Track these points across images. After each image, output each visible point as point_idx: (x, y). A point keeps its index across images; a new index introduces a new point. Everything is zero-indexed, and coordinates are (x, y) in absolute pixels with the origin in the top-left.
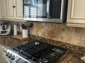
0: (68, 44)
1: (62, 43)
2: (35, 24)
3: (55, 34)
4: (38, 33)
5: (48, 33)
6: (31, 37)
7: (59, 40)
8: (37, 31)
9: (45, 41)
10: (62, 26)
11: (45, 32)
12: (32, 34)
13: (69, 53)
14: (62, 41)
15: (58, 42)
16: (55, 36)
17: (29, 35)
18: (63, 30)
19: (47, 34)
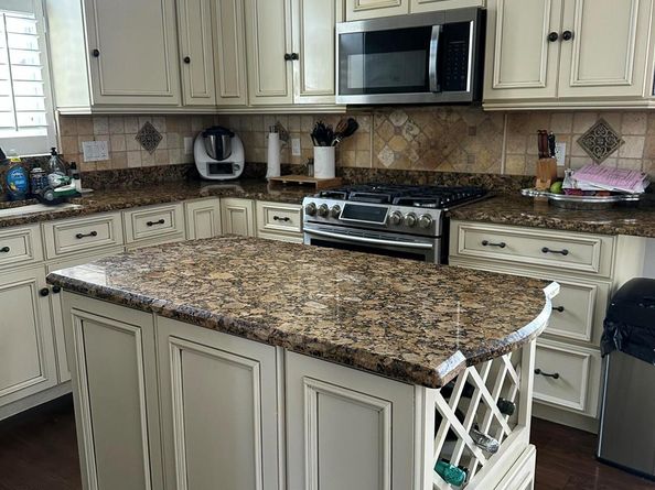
0: (490, 176)
1: (470, 175)
2: (364, 124)
3: (446, 152)
4: (380, 156)
5: (419, 152)
6: (348, 177)
7: (460, 167)
8: (376, 150)
9: (408, 182)
10: (470, 120)
11: (408, 150)
12: (352, 165)
13: (489, 198)
14: (469, 171)
15: (457, 174)
16: (446, 157)
17: (339, 171)
18: (473, 132)
19: (415, 154)
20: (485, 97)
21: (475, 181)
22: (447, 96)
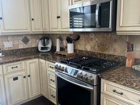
0: (122, 57)
1: (114, 56)
3: (107, 47)
4: (86, 47)
6: (77, 53)
7: (111, 53)
8: (86, 45)
9: (94, 56)
11: (95, 46)
12: (79, 49)
14: (114, 54)
15: (110, 55)
16: (107, 49)
17: (75, 50)
19: (97, 47)
20: (117, 30)
21: (116, 58)
22: (103, 29)
